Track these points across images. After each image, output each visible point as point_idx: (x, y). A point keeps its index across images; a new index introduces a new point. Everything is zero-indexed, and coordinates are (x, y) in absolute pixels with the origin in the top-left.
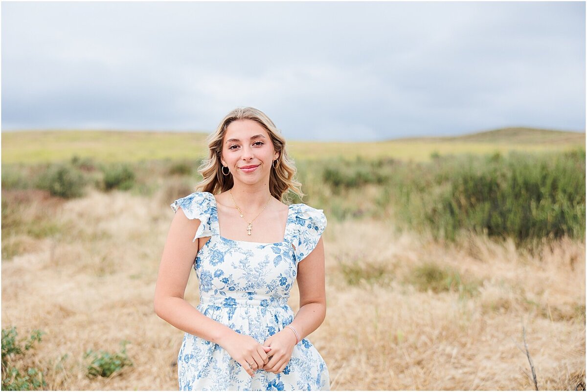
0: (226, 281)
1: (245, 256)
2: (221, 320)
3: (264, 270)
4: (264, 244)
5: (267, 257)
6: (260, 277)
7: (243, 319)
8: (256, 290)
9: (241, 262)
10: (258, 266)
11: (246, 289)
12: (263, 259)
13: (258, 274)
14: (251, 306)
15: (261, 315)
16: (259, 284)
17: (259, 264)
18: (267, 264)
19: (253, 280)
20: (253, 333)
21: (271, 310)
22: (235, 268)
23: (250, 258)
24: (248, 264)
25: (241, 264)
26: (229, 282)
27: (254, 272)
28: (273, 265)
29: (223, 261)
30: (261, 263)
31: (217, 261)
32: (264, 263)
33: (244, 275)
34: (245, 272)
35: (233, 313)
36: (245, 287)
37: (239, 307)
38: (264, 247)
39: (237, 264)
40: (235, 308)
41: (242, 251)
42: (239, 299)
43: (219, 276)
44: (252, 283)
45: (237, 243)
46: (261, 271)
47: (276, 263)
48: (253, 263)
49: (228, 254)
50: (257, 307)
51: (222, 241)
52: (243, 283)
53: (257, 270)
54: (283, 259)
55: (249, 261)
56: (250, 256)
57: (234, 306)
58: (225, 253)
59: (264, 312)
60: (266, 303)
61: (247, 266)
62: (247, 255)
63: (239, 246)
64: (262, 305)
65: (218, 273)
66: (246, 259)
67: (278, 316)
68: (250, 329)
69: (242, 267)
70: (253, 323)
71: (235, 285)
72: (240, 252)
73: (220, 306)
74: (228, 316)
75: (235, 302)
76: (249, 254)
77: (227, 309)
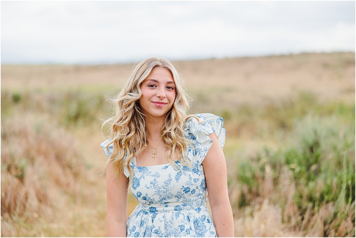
0: (145, 198)
1: (153, 178)
2: (147, 222)
3: (169, 186)
4: (167, 165)
5: (170, 176)
6: (168, 192)
7: (161, 221)
8: (168, 200)
9: (151, 183)
10: (164, 184)
11: (161, 201)
12: (167, 178)
13: (165, 190)
14: (168, 212)
15: (175, 217)
16: (168, 196)
17: (164, 183)
18: (170, 181)
19: (163, 195)
20: (168, 232)
21: (184, 213)
22: (148, 188)
23: (157, 179)
24: (157, 184)
25: (152, 185)
26: (147, 199)
27: (162, 189)
28: (175, 181)
29: (140, 185)
30: (166, 181)
31: (136, 186)
32: (168, 181)
33: (156, 193)
34: (156, 190)
35: (155, 218)
36: (159, 200)
37: (159, 212)
38: (167, 167)
39: (149, 185)
40: (157, 214)
41: (152, 174)
42: (158, 207)
43: (139, 196)
44: (163, 197)
45: (148, 168)
46: (167, 187)
47: (177, 179)
48: (160, 182)
49: (142, 179)
50: (173, 211)
51: (138, 170)
52: (157, 198)
53: (164, 187)
54: (183, 173)
55: (157, 181)
56: (158, 177)
57: (156, 212)
58: (140, 178)
59: (177, 215)
60: (179, 208)
61: (156, 185)
62: (155, 176)
63: (149, 171)
64: (176, 210)
65: (139, 194)
66: (155, 180)
67: (190, 217)
68: (165, 228)
69: (153, 187)
70: (168, 224)
71: (152, 200)
72: (150, 175)
73: (148, 212)
74: (152, 219)
75: (155, 210)
76: (157, 175)
77: (152, 215)
